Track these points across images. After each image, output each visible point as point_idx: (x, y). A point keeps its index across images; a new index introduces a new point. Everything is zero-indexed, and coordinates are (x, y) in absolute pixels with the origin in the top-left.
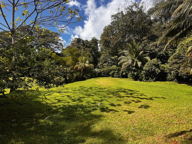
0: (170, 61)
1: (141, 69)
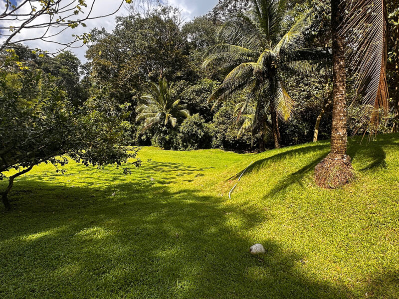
0: (216, 120)
1: (176, 129)
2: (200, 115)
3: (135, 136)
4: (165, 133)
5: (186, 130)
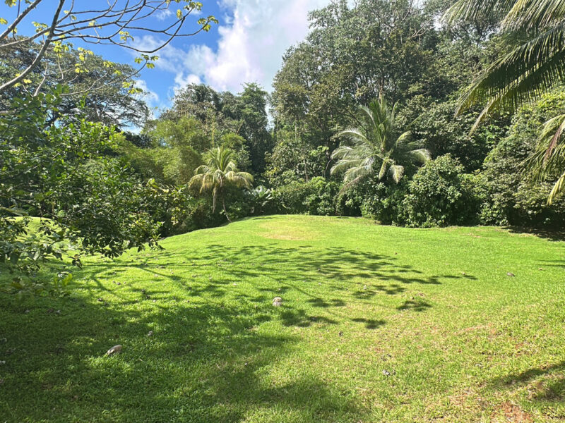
0: (491, 164)
2: (453, 158)
3: (336, 201)
4: (382, 194)
5: (422, 188)
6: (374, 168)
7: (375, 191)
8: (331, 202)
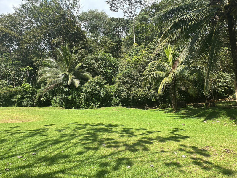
1: (79, 90)
2: (102, 77)
3: (35, 98)
4: (68, 93)
5: (89, 90)
6: (63, 80)
7: (64, 92)
8: (31, 99)
